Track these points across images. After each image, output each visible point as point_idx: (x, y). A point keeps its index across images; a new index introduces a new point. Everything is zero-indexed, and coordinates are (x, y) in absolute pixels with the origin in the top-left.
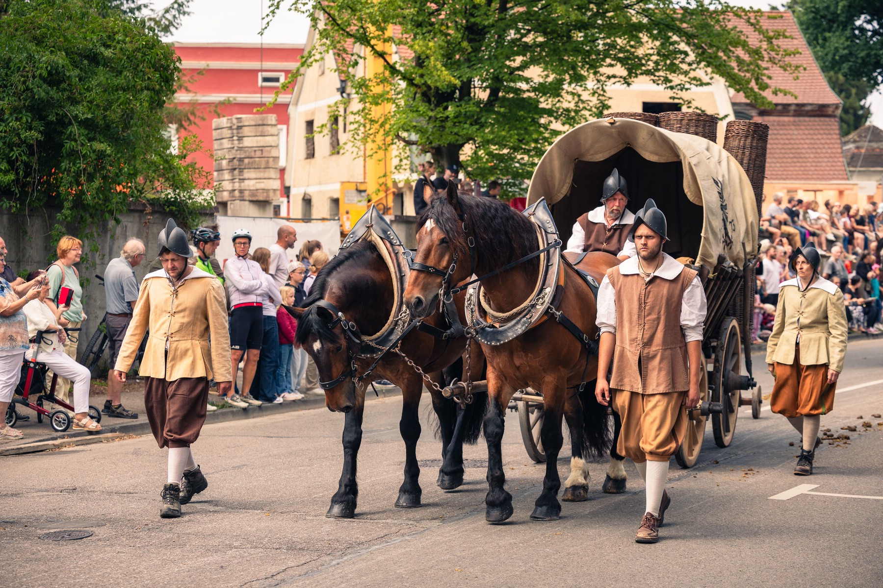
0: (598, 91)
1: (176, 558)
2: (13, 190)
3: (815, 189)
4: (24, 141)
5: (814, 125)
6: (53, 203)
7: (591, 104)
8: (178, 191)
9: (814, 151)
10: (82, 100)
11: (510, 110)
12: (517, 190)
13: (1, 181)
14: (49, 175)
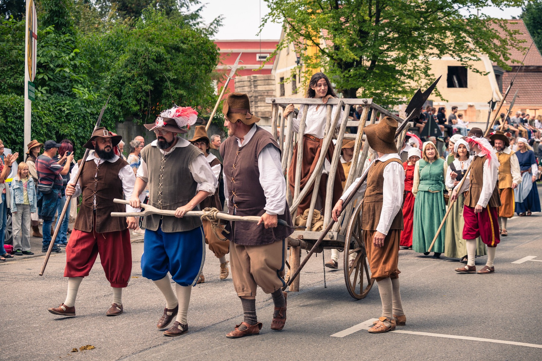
0: (425, 61)
1: (220, 292)
2: (139, 114)
3: (535, 108)
4: (143, 91)
5: (534, 76)
7: (421, 67)
8: (218, 113)
9: (535, 89)
10: (172, 70)
11: (381, 71)
13: (133, 110)
14: (156, 106)
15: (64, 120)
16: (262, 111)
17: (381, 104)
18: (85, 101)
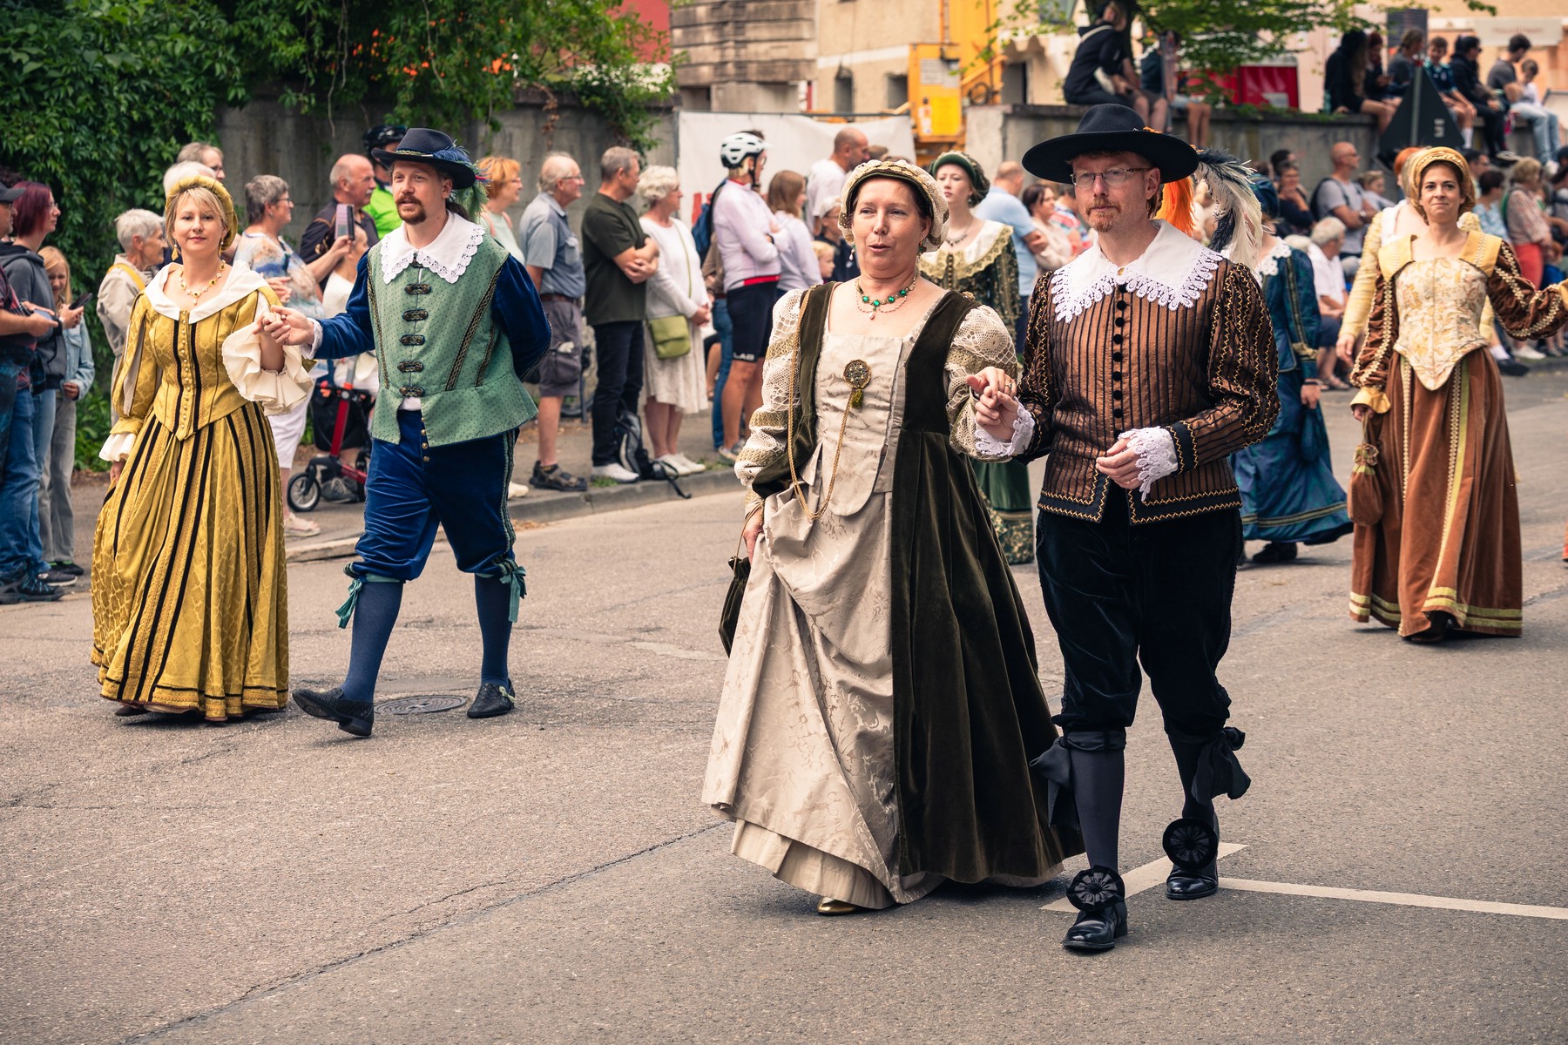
2: (302, 71)
6: (380, 95)
8: (605, 67)
12: (1246, 51)
13: (281, 58)
14: (368, 43)
15: (22, 99)
16: (763, 58)
17: (1231, 26)
18: (99, 25)
